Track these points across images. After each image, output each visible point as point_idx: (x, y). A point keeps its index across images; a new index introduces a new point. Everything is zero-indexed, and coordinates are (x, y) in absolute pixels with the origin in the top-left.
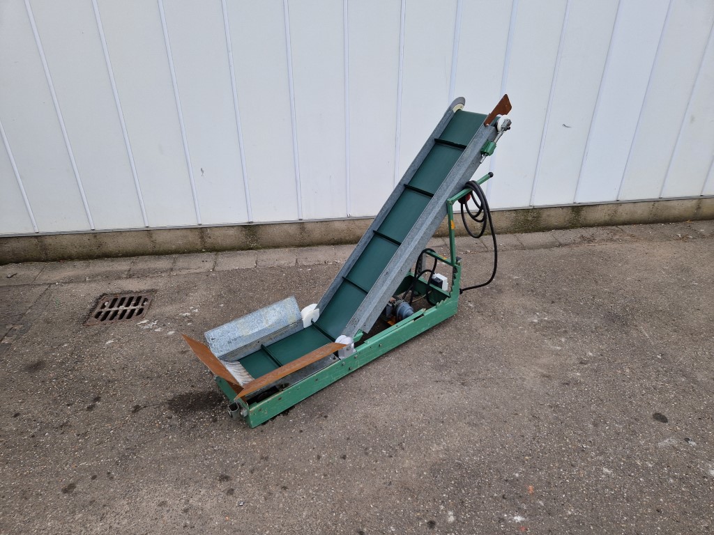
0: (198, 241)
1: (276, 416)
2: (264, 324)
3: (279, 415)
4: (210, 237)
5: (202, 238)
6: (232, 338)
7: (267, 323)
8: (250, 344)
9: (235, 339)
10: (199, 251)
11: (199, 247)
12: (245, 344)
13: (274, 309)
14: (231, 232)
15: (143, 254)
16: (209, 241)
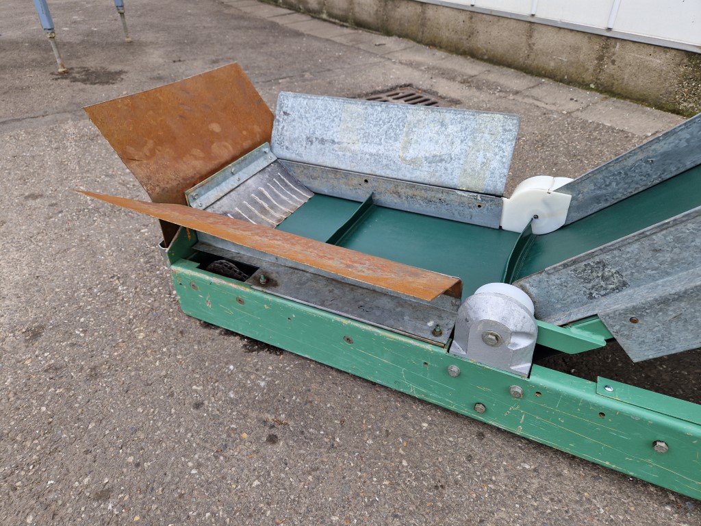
0: (591, 65)
1: (237, 334)
2: (398, 145)
3: (243, 337)
4: (613, 62)
5: (600, 58)
6: (318, 134)
7: (405, 148)
8: (347, 174)
9: (322, 141)
10: (584, 86)
11: (588, 77)
12: (336, 164)
13: (442, 124)
14: (658, 61)
15: (509, 66)
16: (609, 68)
